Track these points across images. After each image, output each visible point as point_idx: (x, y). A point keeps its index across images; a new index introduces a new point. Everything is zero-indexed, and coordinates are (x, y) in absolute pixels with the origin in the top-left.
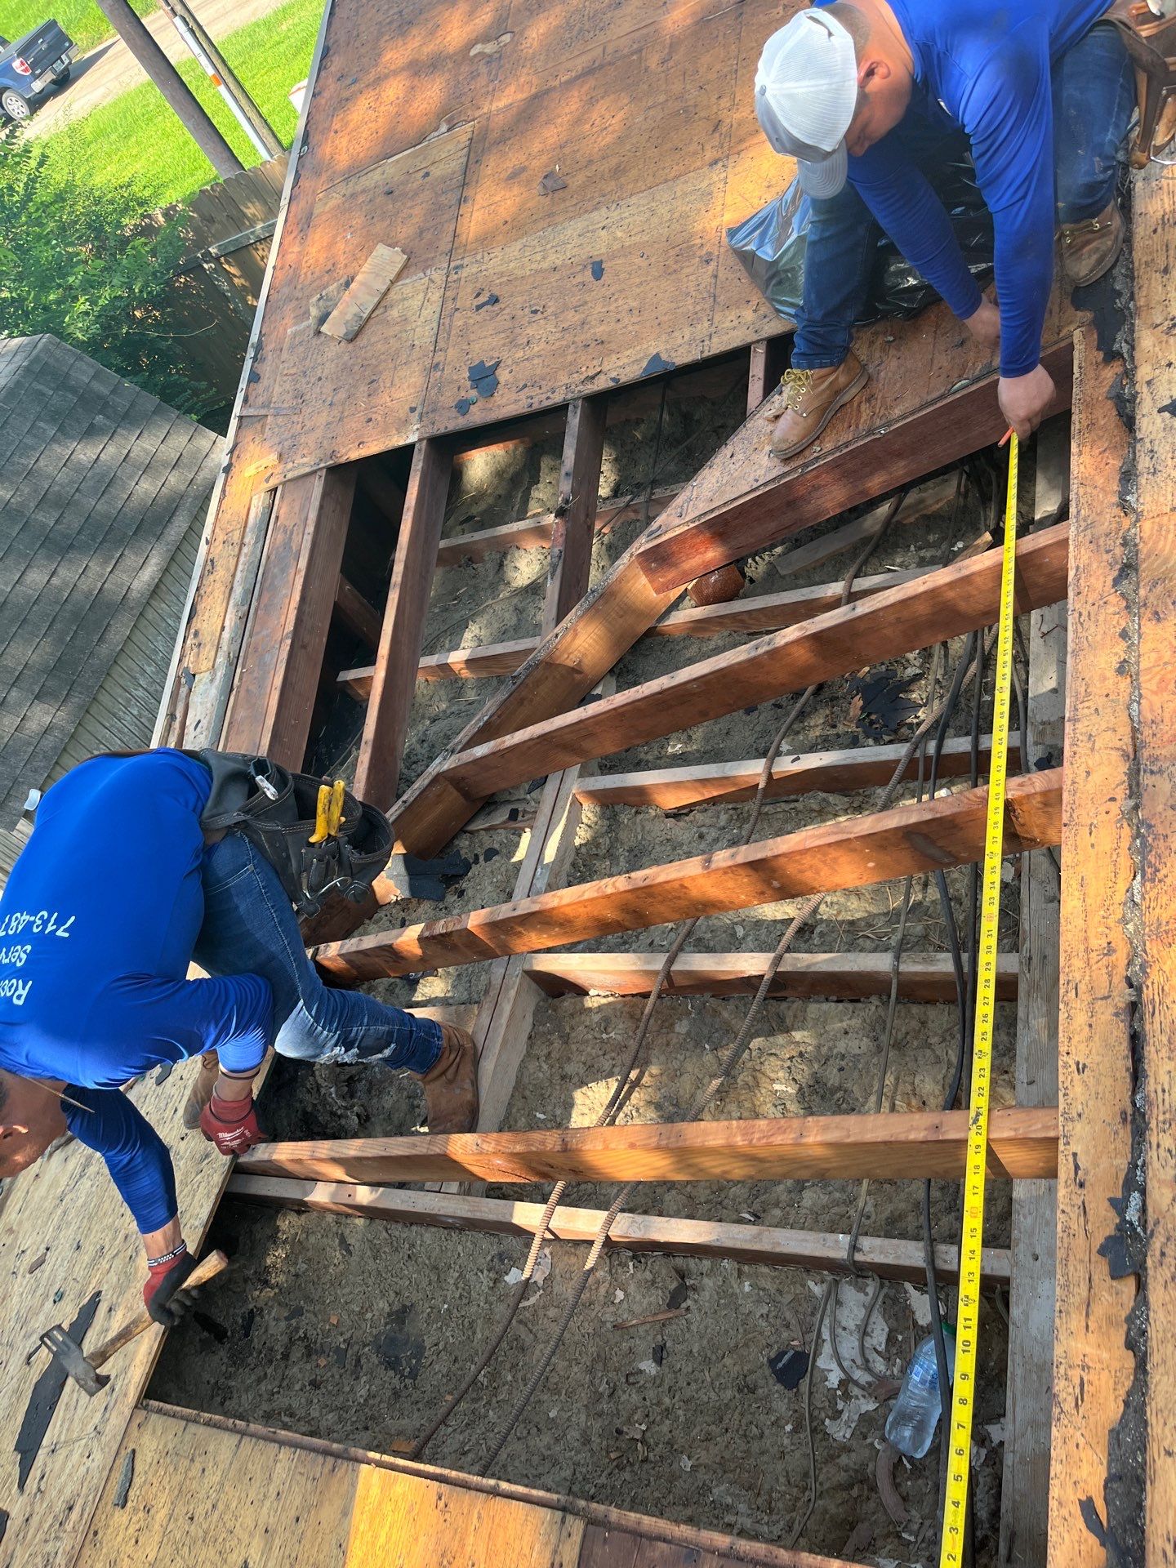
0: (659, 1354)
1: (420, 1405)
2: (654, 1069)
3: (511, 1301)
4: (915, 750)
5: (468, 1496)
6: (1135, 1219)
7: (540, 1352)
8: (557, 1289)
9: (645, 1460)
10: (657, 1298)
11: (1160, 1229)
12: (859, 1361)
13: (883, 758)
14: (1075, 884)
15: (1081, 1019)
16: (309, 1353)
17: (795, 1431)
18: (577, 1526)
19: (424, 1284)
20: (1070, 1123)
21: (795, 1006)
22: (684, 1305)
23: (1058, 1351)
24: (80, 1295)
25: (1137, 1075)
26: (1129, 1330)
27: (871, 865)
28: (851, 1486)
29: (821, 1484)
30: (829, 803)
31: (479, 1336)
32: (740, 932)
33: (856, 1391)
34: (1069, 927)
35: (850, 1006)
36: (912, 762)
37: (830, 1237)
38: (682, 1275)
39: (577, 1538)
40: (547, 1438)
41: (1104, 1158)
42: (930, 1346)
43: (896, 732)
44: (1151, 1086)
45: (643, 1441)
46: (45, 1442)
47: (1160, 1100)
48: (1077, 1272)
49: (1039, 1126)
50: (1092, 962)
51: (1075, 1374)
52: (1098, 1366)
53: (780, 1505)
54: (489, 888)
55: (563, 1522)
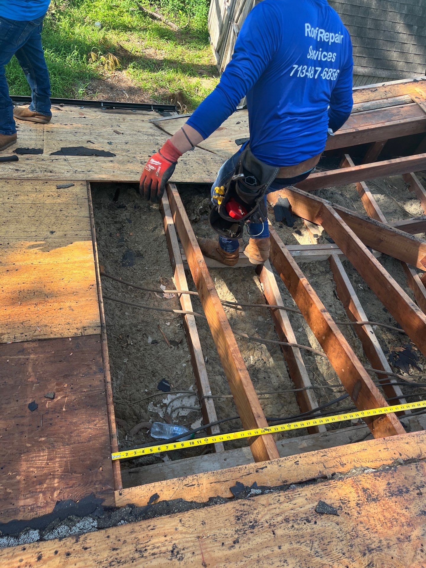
0: (155, 342)
1: (115, 270)
2: (243, 313)
3: (155, 289)
4: (390, 375)
5: (95, 294)
6: (252, 492)
7: (143, 303)
8: (164, 302)
9: (122, 347)
10: (171, 336)
11: (252, 502)
12: (173, 408)
13: (383, 364)
14: (363, 447)
15: (314, 459)
16: (119, 229)
17: (146, 392)
18: (98, 331)
19: (151, 259)
20: (276, 463)
21: (281, 356)
22: (172, 346)
23: (201, 475)
24: (113, 150)
25: (301, 484)
26: (216, 498)
27: (343, 370)
28: (136, 415)
29: (133, 405)
30: (359, 349)
31: (142, 282)
32: (300, 330)
33: (164, 409)
34: (346, 448)
35: (288, 376)
36: (386, 375)
37: (209, 389)
38: (181, 342)
39: (95, 332)
40: (119, 314)
41: (269, 478)
42: (186, 431)
43: (395, 366)
44: (300, 489)
45: (128, 345)
46: (67, 156)
47: (296, 494)
48: (228, 476)
49: (272, 452)
50: (336, 459)
51: (195, 482)
52: (201, 490)
53: (123, 394)
54: (286, 236)
55: (98, 326)
